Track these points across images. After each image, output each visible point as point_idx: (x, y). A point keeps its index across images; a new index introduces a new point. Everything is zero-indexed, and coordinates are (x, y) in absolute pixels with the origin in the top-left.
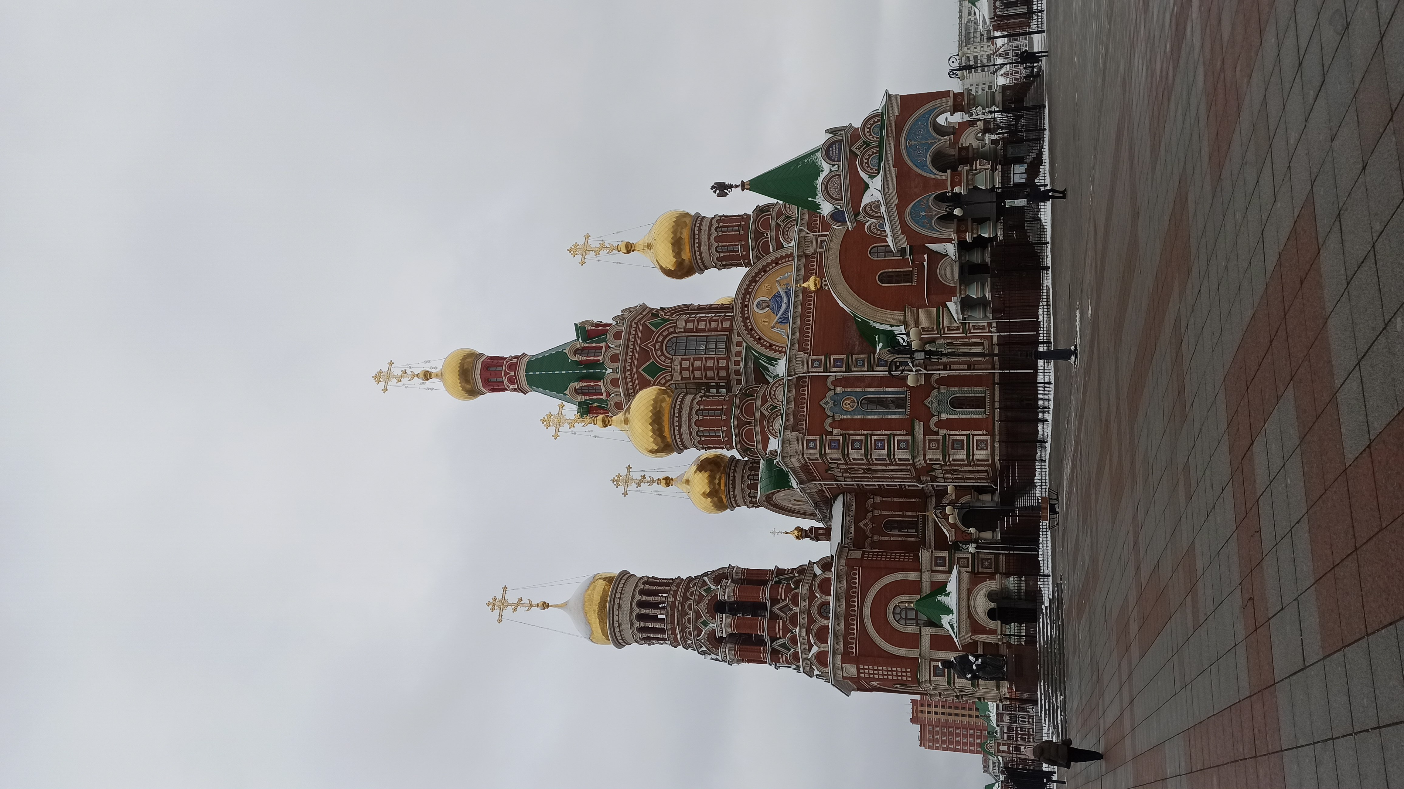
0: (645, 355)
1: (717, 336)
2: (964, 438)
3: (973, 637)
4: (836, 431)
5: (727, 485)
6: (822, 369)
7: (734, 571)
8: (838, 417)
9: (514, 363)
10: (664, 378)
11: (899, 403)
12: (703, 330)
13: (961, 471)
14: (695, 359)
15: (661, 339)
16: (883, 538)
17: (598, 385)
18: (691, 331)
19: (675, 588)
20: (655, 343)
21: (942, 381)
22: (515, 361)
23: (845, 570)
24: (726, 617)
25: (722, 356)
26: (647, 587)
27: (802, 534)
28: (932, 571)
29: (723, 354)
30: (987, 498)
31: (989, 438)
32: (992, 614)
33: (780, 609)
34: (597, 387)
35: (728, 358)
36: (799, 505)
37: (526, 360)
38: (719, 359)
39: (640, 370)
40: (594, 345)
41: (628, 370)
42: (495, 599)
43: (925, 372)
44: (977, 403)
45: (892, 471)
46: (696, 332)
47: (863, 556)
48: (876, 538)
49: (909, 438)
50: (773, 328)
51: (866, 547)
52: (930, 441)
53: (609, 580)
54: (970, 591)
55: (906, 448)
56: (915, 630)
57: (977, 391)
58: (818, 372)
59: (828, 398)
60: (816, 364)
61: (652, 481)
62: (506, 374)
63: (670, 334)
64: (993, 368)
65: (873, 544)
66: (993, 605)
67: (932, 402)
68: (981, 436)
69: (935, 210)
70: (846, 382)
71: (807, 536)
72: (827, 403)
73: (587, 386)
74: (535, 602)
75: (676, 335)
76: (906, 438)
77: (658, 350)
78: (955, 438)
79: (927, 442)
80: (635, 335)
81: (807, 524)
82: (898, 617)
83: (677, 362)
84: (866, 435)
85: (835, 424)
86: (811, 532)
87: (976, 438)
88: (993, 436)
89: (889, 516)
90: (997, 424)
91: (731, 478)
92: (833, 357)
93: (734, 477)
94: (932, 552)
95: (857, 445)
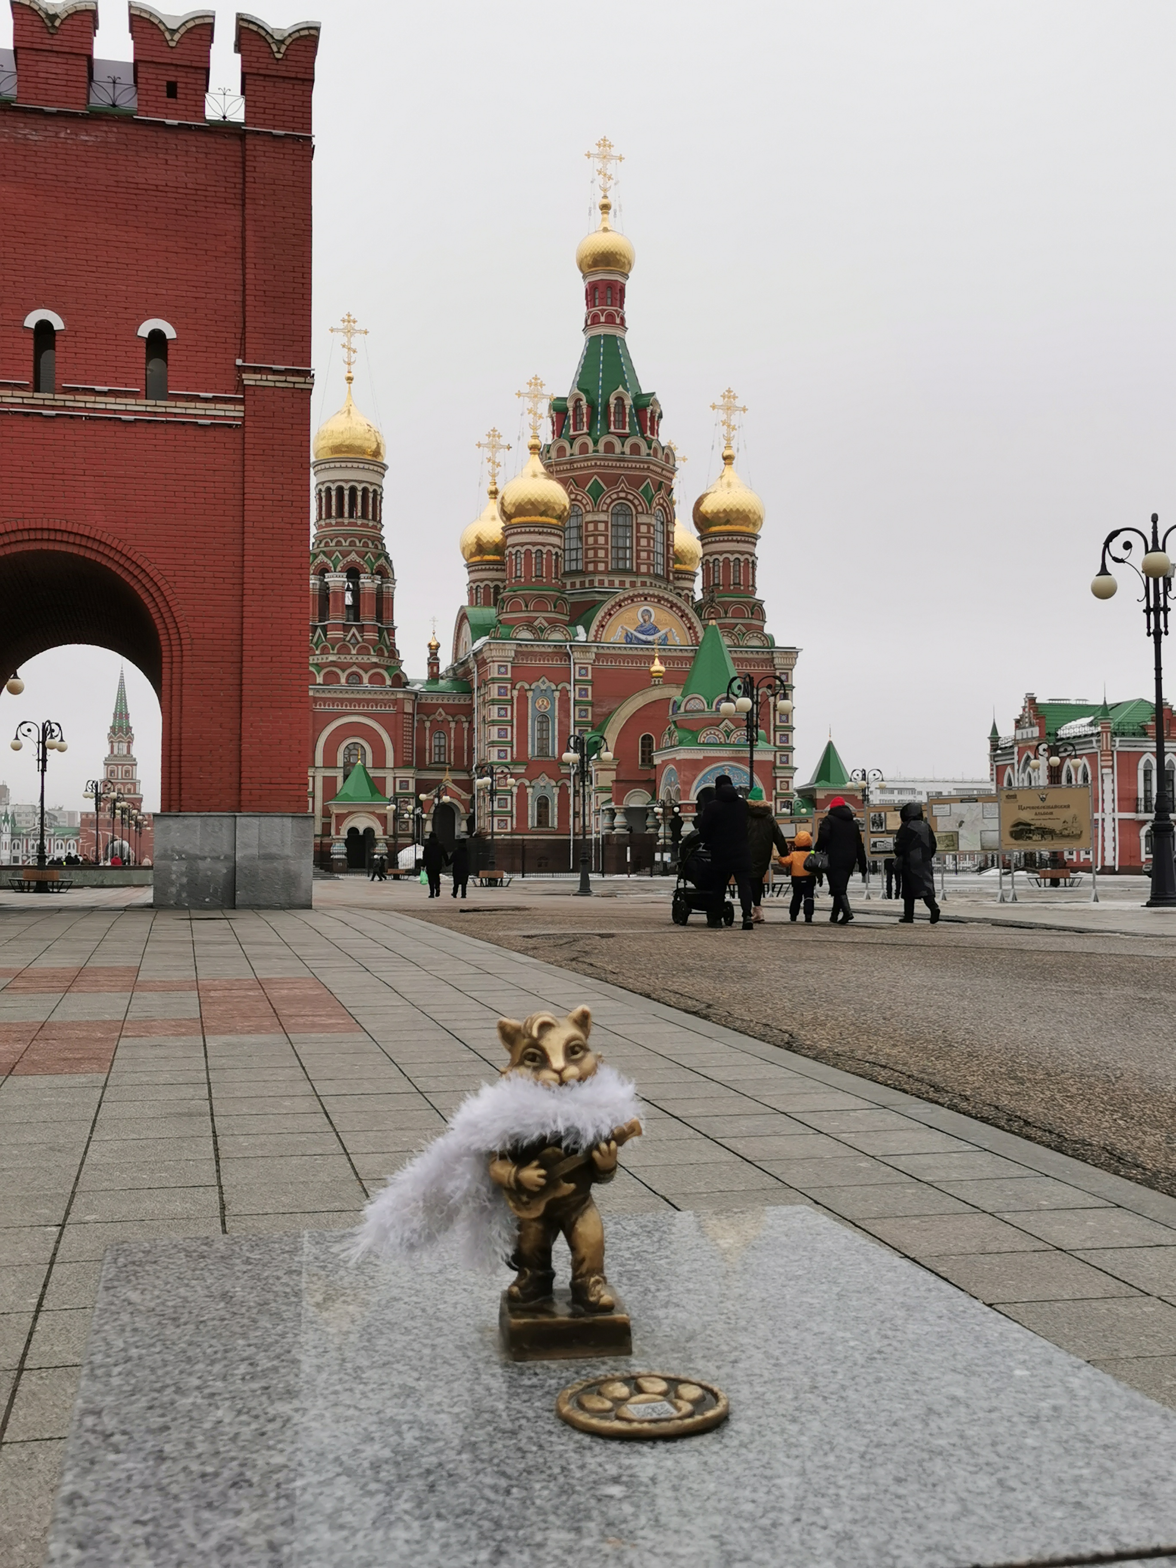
0: (612, 481)
1: (632, 558)
2: (509, 809)
3: (334, 815)
4: (515, 693)
5: (489, 562)
6: (577, 677)
8: (530, 694)
9: (617, 320)
10: (588, 504)
11: (543, 749)
12: (638, 544)
13: (485, 805)
14: (606, 536)
15: (630, 497)
16: (426, 732)
17: (584, 426)
18: (638, 531)
19: (371, 524)
21: (563, 789)
22: (618, 321)
23: (393, 697)
25: (609, 566)
26: (371, 495)
27: (434, 650)
28: (395, 778)
29: (613, 564)
30: (464, 827)
31: (509, 830)
32: (353, 831)
33: (354, 635)
34: (581, 425)
35: (607, 572)
36: (463, 645)
37: (618, 333)
38: (606, 563)
39: (595, 477)
40: (627, 419)
41: (596, 463)
42: (354, 322)
43: (573, 773)
44: (542, 819)
45: (480, 743)
46: (637, 536)
47: (408, 713)
48: (428, 724)
49: (509, 760)
50: (622, 627)
51: (419, 716)
52: (506, 778)
53: (377, 453)
54: (373, 813)
55: (499, 757)
56: (340, 763)
57: (554, 821)
58: (575, 674)
59: (548, 683)
60: (583, 672)
61: (494, 476)
62: (603, 311)
63: (636, 507)
64: (575, 834)
65: (421, 723)
66: (361, 832)
67: (544, 781)
68: (512, 823)
70: (564, 701)
71: (432, 654)
72: (544, 683)
73: (583, 414)
74: (352, 369)
75: (634, 514)
76: (509, 757)
77: (618, 495)
78: (509, 801)
79: (505, 776)
82: (351, 747)
83: (603, 517)
84: (512, 721)
85: (525, 691)
86: (436, 659)
87: (509, 819)
88: (511, 834)
90: (520, 837)
92: (589, 688)
94: (413, 777)
95: (503, 712)
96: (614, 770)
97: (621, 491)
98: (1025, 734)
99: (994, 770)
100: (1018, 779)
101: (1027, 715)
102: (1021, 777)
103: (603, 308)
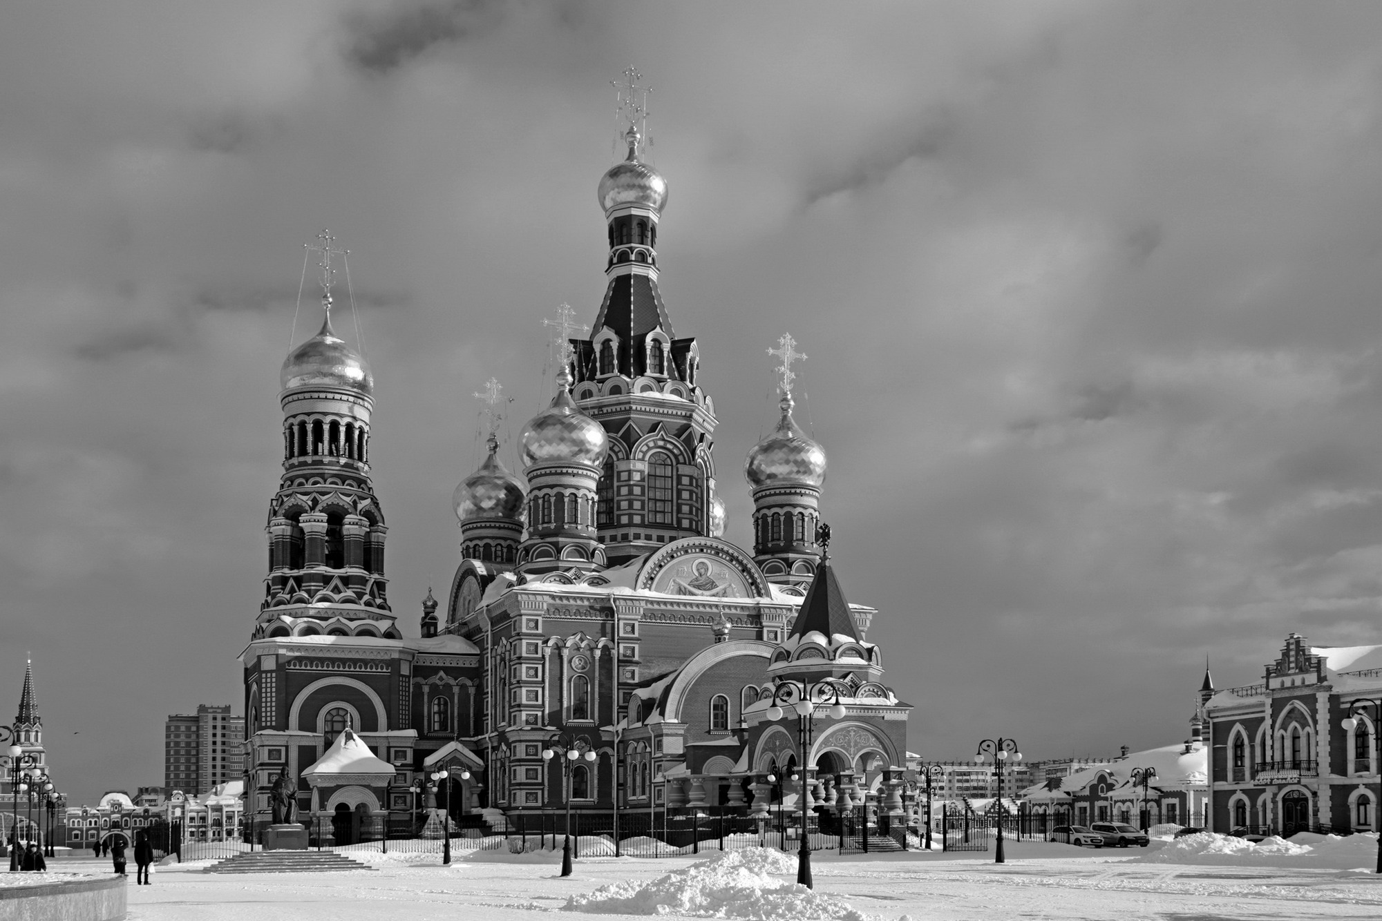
0: (650, 428)
1: (672, 512)
2: (540, 780)
3: (315, 789)
4: (548, 650)
6: (622, 634)
7: (380, 534)
8: (564, 652)
10: (620, 451)
11: (580, 712)
13: (503, 776)
14: (643, 487)
15: (670, 446)
16: (426, 697)
17: (613, 368)
18: (679, 482)
19: (357, 463)
20: (664, 440)
21: (606, 759)
23: (387, 657)
24: (323, 527)
25: (646, 519)
27: (430, 608)
28: (389, 747)
29: (650, 518)
31: (540, 804)
33: (337, 585)
34: (611, 367)
35: (643, 525)
36: (464, 605)
37: (649, 274)
38: (643, 515)
39: (631, 421)
40: (666, 364)
41: (631, 408)
43: (616, 741)
44: (579, 791)
45: (504, 707)
46: (677, 489)
47: (403, 676)
48: (426, 689)
49: (539, 726)
50: (674, 581)
51: (415, 679)
52: (536, 747)
54: (368, 787)
55: (527, 723)
56: (320, 731)
57: (593, 793)
58: (619, 631)
59: (587, 641)
60: (629, 628)
61: (493, 429)
62: (632, 249)
63: (676, 457)
64: (619, 808)
65: (418, 687)
66: (353, 809)
68: (543, 796)
70: (606, 660)
71: (427, 614)
72: (582, 640)
73: (613, 356)
75: (674, 463)
76: (540, 722)
78: (540, 772)
79: (535, 744)
80: (676, 415)
81: (442, 615)
82: (334, 713)
83: (639, 465)
84: (543, 681)
85: (556, 649)
86: (431, 619)
87: (540, 792)
88: (543, 808)
89: (452, 702)
90: (556, 812)
91: (497, 525)
92: (637, 647)
93: (499, 528)
94: (411, 747)
95: (533, 672)
96: (681, 735)
97: (659, 439)
98: (1288, 682)
99: (1208, 728)
100: (1272, 737)
101: (1292, 659)
102: (1278, 734)
103: (633, 245)
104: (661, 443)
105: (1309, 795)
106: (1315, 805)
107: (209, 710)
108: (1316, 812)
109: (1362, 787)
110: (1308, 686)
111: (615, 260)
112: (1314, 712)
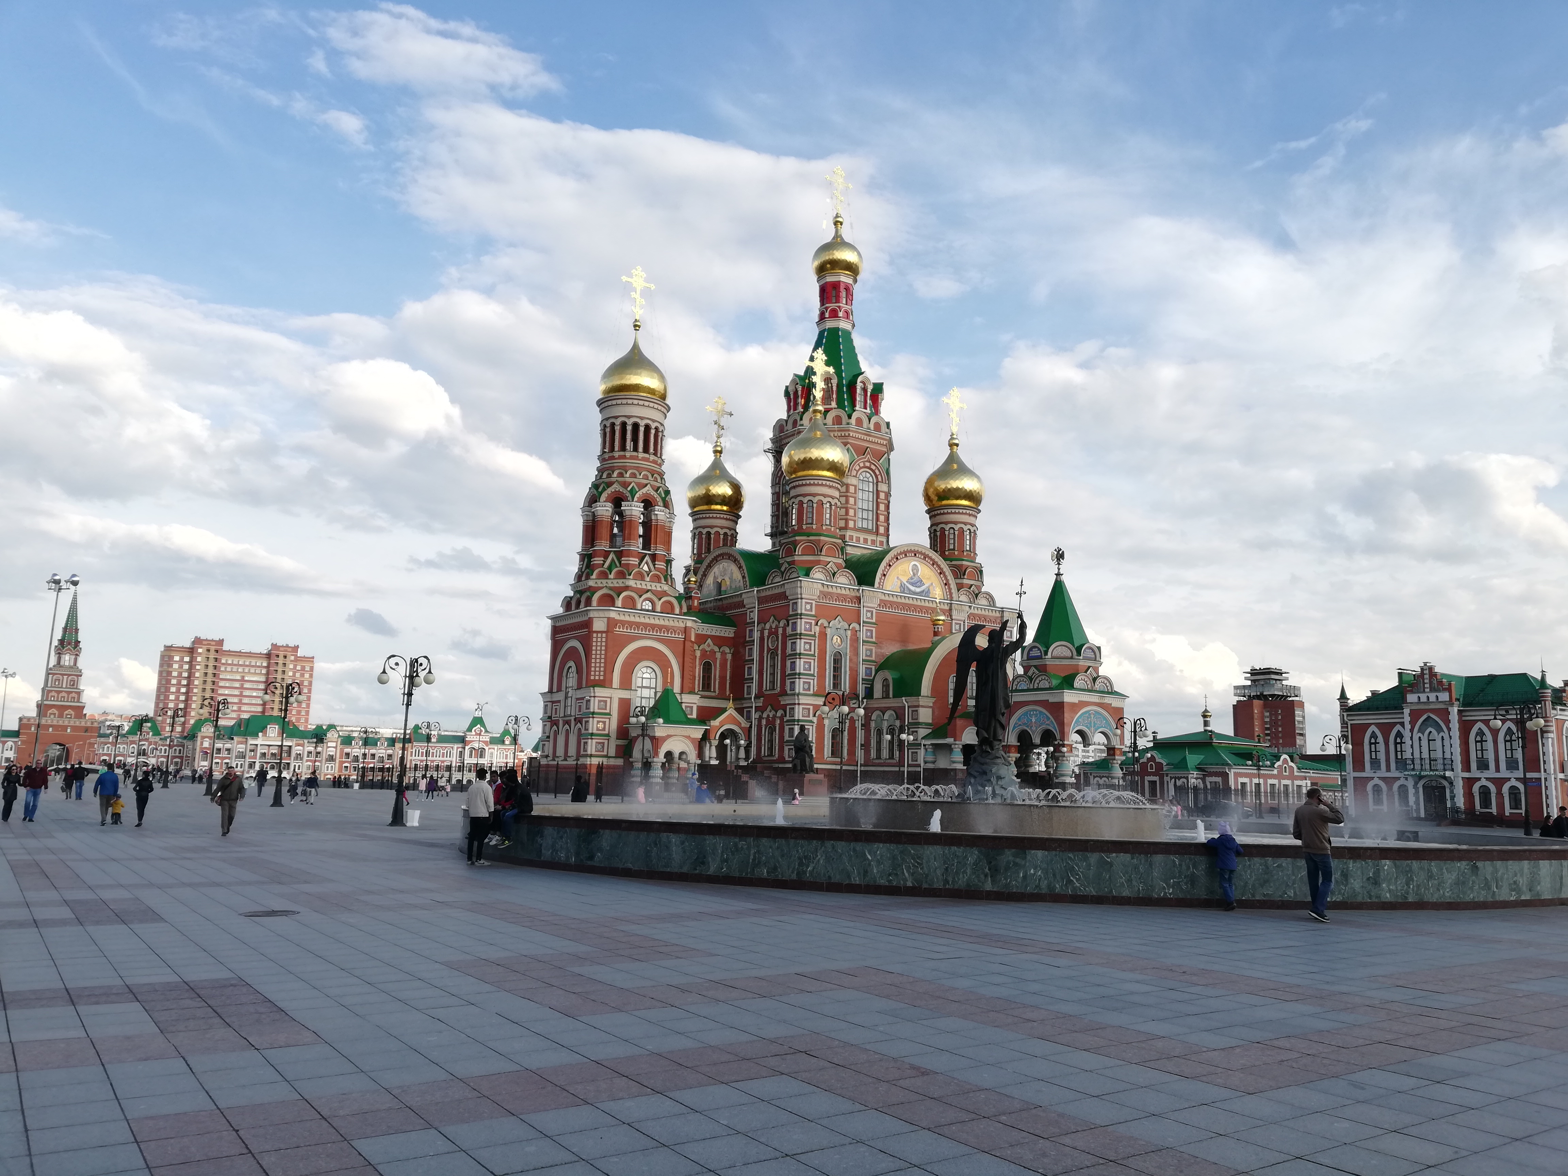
0: (861, 451)
1: (874, 521)
4: (817, 628)
6: (865, 619)
8: (828, 631)
11: (838, 685)
12: (879, 508)
13: (771, 734)
14: (856, 498)
15: (873, 467)
16: (697, 661)
17: (834, 402)
18: (878, 497)
19: (652, 458)
20: (870, 462)
25: (856, 524)
26: (653, 431)
29: (861, 525)
33: (647, 563)
35: (855, 529)
37: (849, 327)
38: (855, 521)
39: (848, 446)
41: (849, 434)
44: (834, 749)
45: (773, 674)
46: (877, 502)
47: (692, 642)
48: (698, 653)
49: (811, 692)
50: (898, 578)
52: (809, 709)
55: (804, 689)
56: (634, 686)
58: (864, 617)
59: (842, 623)
60: (869, 615)
63: (876, 475)
66: (676, 756)
69: (1037, 729)
70: (855, 639)
72: (839, 622)
75: (875, 482)
76: (812, 690)
77: (864, 464)
79: (808, 707)
80: (877, 443)
82: (644, 670)
83: (853, 481)
84: (814, 655)
85: (823, 628)
86: (696, 593)
89: (715, 666)
92: (874, 629)
94: (696, 704)
95: (807, 647)
96: (930, 707)
97: (867, 461)
98: (1423, 698)
99: (1347, 727)
100: (1411, 738)
101: (1427, 681)
102: (1416, 736)
103: (841, 305)
104: (868, 464)
105: (1446, 783)
106: (1452, 792)
107: (204, 643)
108: (1453, 798)
109: (1483, 780)
110: (1441, 702)
111: (827, 315)
112: (1447, 722)
